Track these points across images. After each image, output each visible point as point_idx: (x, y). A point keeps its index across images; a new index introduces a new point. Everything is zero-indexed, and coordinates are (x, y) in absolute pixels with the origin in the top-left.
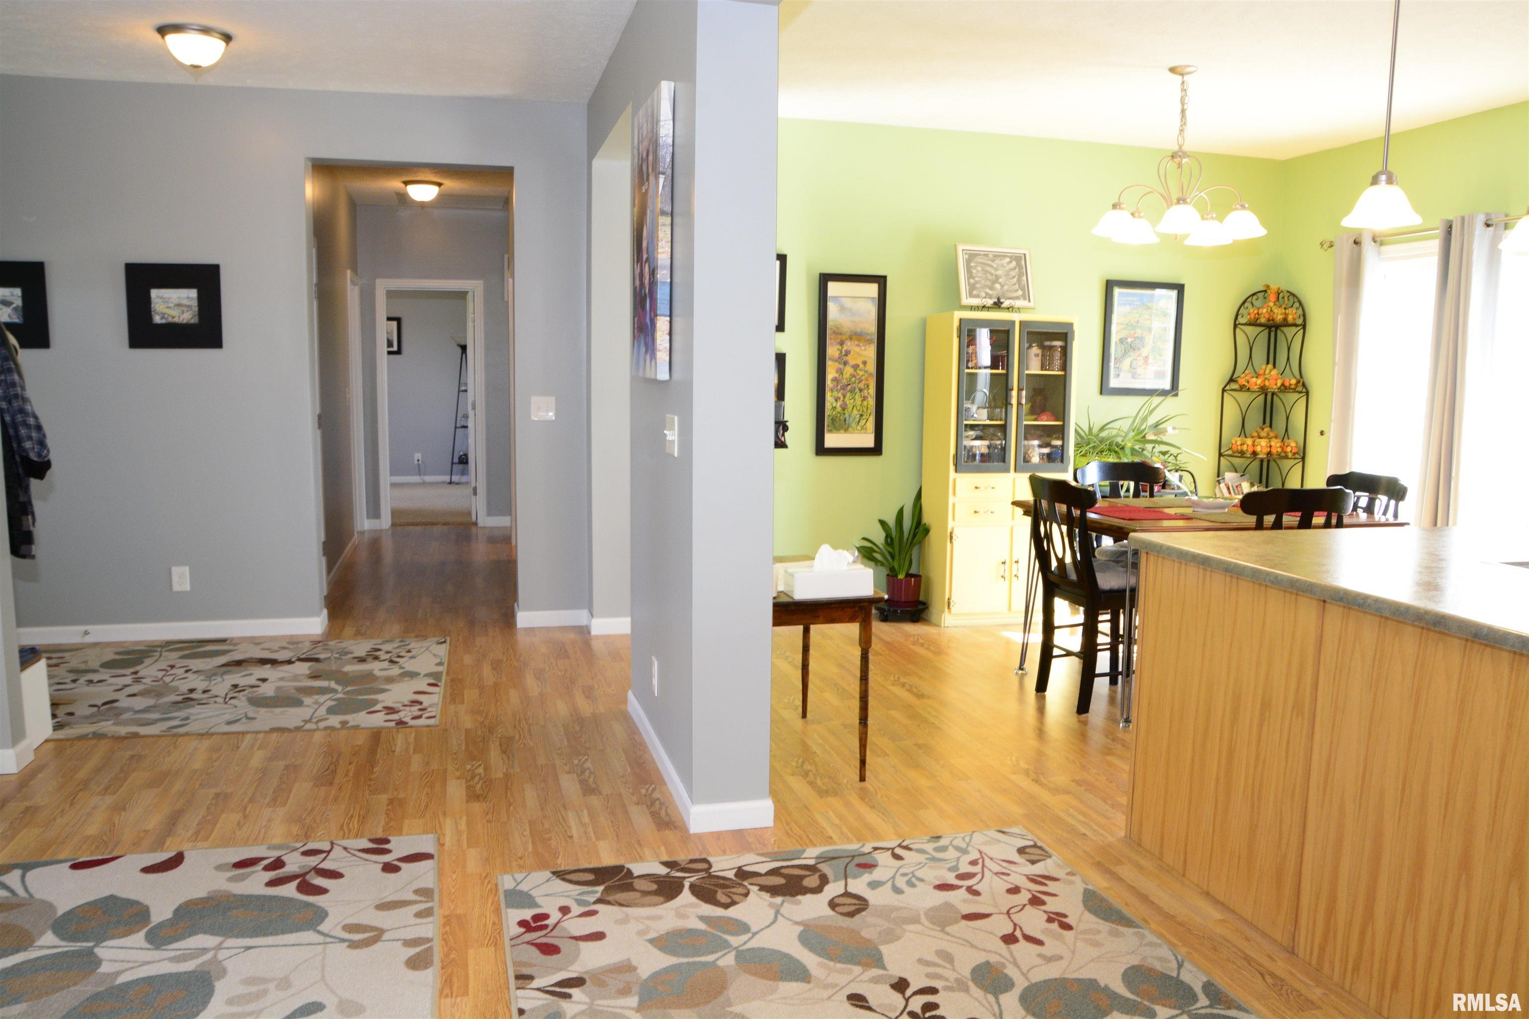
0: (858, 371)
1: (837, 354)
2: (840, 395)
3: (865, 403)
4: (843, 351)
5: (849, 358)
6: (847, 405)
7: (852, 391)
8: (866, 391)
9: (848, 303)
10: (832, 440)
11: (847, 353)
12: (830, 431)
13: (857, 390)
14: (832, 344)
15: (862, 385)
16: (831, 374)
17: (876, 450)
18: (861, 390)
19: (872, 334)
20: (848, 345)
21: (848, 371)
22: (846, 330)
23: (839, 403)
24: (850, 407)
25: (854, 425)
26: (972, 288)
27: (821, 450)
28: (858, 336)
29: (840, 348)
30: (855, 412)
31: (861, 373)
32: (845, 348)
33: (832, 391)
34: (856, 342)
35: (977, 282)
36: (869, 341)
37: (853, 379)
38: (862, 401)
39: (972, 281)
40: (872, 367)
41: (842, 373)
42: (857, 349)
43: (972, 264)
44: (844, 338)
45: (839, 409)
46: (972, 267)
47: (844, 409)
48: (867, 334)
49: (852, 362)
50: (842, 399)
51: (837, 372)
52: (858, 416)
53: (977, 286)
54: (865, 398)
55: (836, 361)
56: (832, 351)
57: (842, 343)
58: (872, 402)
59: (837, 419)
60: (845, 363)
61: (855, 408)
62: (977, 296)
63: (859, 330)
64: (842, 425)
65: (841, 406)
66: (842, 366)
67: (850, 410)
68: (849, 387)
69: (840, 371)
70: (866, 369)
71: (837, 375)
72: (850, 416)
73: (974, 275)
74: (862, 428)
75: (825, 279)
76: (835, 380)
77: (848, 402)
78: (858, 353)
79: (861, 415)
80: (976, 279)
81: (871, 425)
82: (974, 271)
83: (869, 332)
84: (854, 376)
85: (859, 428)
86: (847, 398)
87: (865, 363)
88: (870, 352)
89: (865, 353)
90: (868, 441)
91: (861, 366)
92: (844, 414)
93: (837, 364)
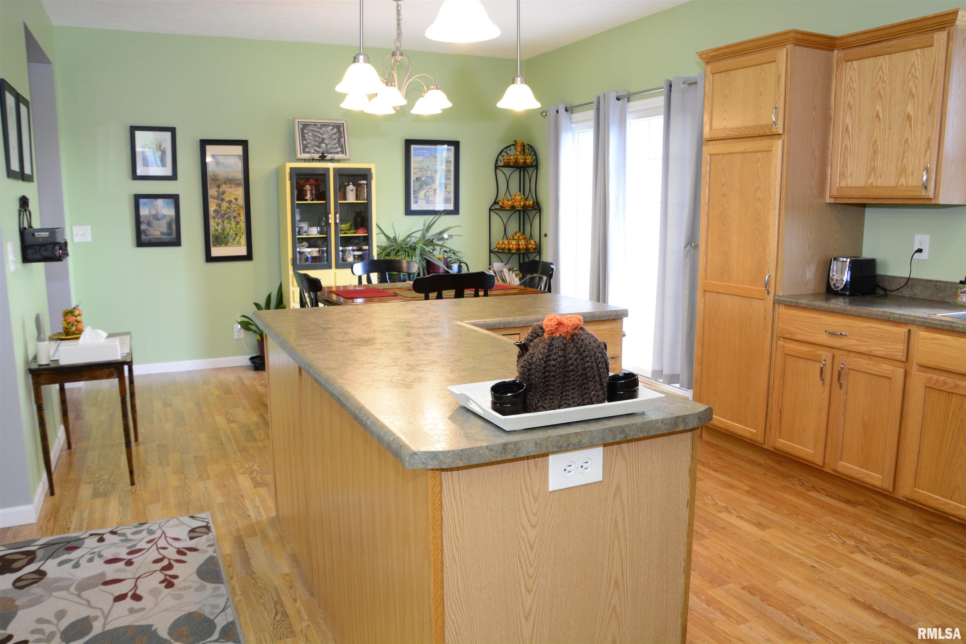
0: (232, 205)
1: (216, 194)
2: (220, 221)
3: (238, 226)
4: (220, 191)
5: (224, 196)
6: (225, 228)
7: (229, 218)
8: (238, 218)
9: (222, 160)
10: (216, 252)
11: (223, 193)
12: (215, 246)
13: (232, 218)
14: (211, 187)
15: (235, 214)
16: (212, 208)
17: (249, 257)
18: (235, 217)
19: (239, 180)
20: (223, 188)
21: (225, 205)
22: (221, 177)
23: (220, 227)
24: (228, 229)
25: (231, 241)
26: (305, 147)
27: (210, 259)
28: (230, 181)
29: (218, 190)
30: (232, 232)
31: (234, 206)
32: (221, 189)
33: (214, 218)
34: (229, 186)
35: (308, 143)
36: (239, 185)
37: (229, 210)
38: (236, 225)
39: (305, 142)
40: (241, 202)
41: (220, 207)
42: (230, 190)
43: (305, 131)
44: (220, 183)
45: (220, 231)
46: (305, 133)
47: (223, 231)
48: (237, 180)
49: (227, 199)
50: (221, 224)
51: (217, 206)
52: (234, 235)
53: (309, 145)
54: (238, 223)
55: (216, 198)
56: (212, 192)
57: (219, 186)
58: (243, 225)
59: (219, 237)
60: (222, 200)
61: (231, 230)
62: (309, 152)
63: (231, 177)
64: (221, 240)
65: (221, 229)
66: (220, 202)
67: (228, 231)
68: (226, 216)
69: (219, 205)
70: (237, 203)
71: (217, 208)
72: (228, 235)
73: (307, 138)
74: (238, 242)
75: (204, 143)
76: (215, 211)
77: (226, 226)
78: (231, 193)
79: (236, 234)
80: (308, 141)
81: (243, 240)
82: (306, 136)
83: (238, 178)
84: (229, 208)
85: (235, 243)
86: (225, 223)
87: (236, 199)
88: (240, 192)
89: (236, 193)
90: (243, 251)
91: (234, 201)
92: (224, 234)
93: (216, 200)
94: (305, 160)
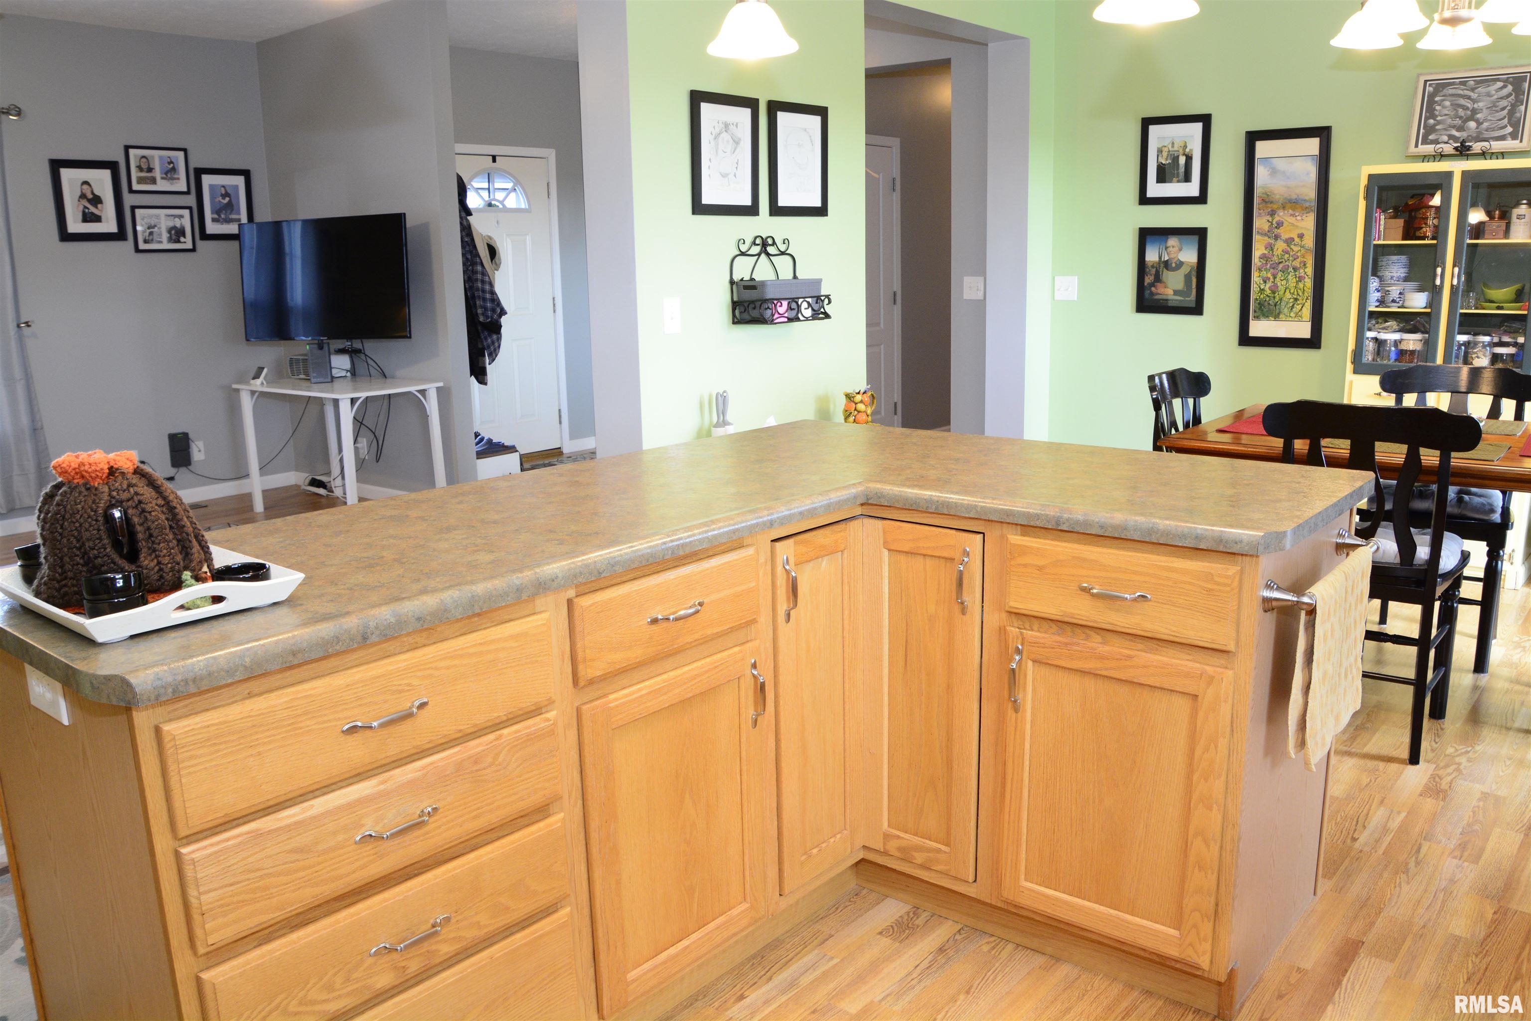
0: (1292, 247)
1: (1266, 227)
2: (1269, 275)
3: (1301, 285)
4: (1274, 223)
5: (1281, 231)
6: (1277, 287)
7: (1285, 270)
8: (1302, 271)
9: (1280, 165)
10: (1259, 328)
11: (1279, 225)
12: (1257, 318)
13: (1291, 269)
14: (1260, 215)
15: (1297, 263)
16: (1258, 251)
17: (1314, 342)
18: (1295, 269)
19: (1310, 201)
20: (1281, 215)
21: (1280, 246)
22: (1278, 197)
23: (1268, 285)
24: (1281, 289)
25: (1286, 310)
26: (1430, 130)
27: (1246, 340)
28: (1294, 204)
29: (1270, 219)
30: (1288, 295)
31: (1296, 249)
32: (1277, 218)
33: (1260, 270)
34: (1291, 212)
35: (1439, 123)
36: (1307, 210)
37: (1287, 256)
38: (1297, 282)
39: (1431, 121)
40: (1310, 241)
41: (1272, 250)
42: (1292, 220)
43: (1437, 99)
44: (1275, 206)
45: (1268, 292)
46: (1436, 102)
47: (1274, 293)
48: (1305, 200)
49: (1285, 236)
50: (1272, 280)
51: (1266, 248)
52: (1292, 300)
53: (1438, 127)
54: (1300, 279)
55: (1266, 235)
56: (1260, 223)
57: (1272, 213)
58: (1309, 283)
59: (1266, 304)
60: (1277, 237)
61: (1288, 291)
62: (1436, 142)
63: (1294, 197)
64: (1269, 310)
65: (1270, 288)
66: (1272, 241)
67: (1281, 293)
68: (1281, 266)
69: (1270, 247)
70: (1303, 243)
71: (1266, 252)
72: (1281, 300)
73: (1437, 113)
74: (1297, 315)
75: (1253, 137)
76: (1263, 257)
77: (1279, 284)
78: (1293, 225)
79: (1296, 299)
80: (1439, 118)
81: (1307, 311)
82: (1438, 108)
83: (1307, 198)
84: (1287, 252)
85: (1292, 314)
86: (1278, 279)
87: (1301, 236)
88: (1308, 223)
89: (1300, 224)
90: (1303, 331)
91: (1297, 240)
92: (1274, 297)
93: (1266, 238)
94: (1425, 158)
